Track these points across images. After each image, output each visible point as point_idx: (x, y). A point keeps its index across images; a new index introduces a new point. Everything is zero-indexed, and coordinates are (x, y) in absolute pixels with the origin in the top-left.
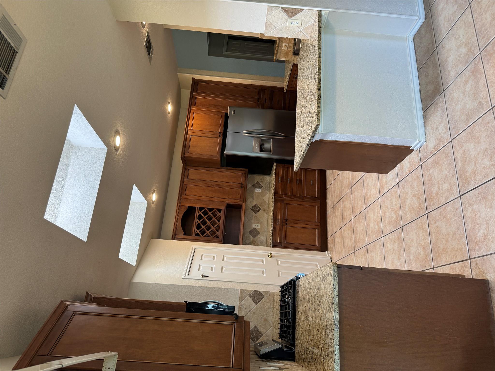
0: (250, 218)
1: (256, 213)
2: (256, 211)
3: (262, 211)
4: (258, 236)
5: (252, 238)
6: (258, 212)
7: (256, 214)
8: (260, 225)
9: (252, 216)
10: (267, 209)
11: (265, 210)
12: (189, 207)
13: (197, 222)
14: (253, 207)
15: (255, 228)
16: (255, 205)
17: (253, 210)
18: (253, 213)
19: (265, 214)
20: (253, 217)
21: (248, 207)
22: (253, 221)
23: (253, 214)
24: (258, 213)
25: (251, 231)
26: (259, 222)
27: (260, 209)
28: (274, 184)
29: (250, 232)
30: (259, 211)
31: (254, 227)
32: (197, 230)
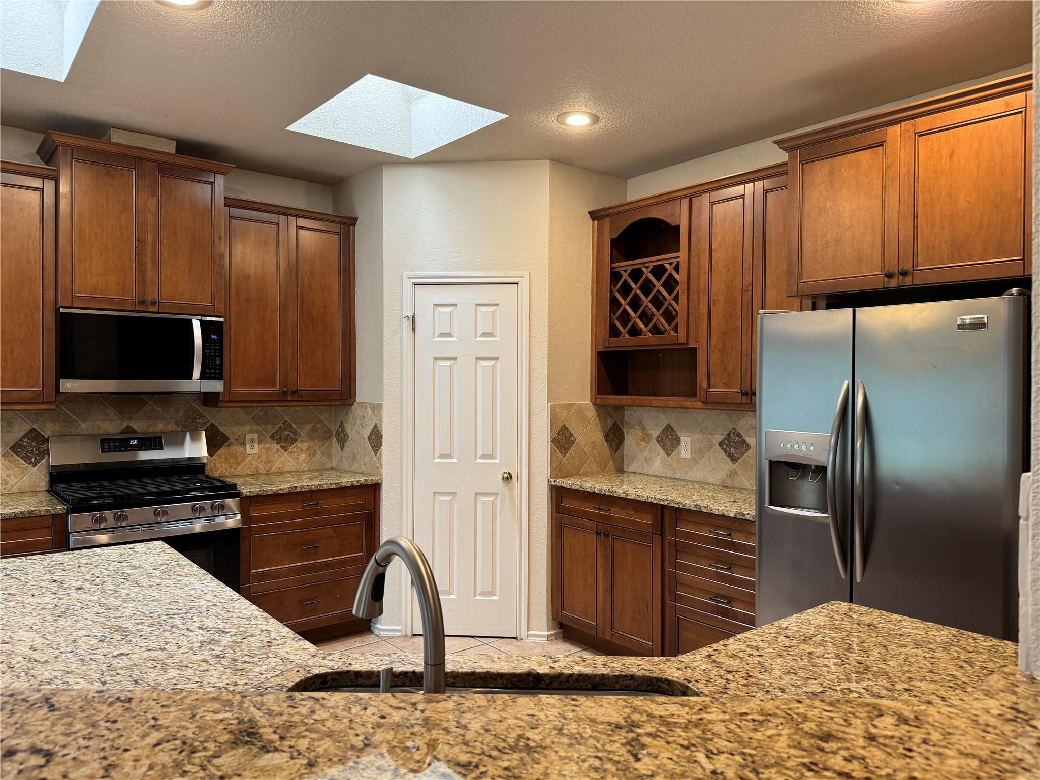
0: (706, 428)
1: (721, 444)
2: (727, 445)
3: (729, 465)
4: (662, 451)
5: (655, 433)
6: (725, 451)
7: (717, 446)
8: (689, 457)
9: (711, 434)
10: (736, 485)
11: (732, 474)
12: (679, 226)
13: (647, 265)
14: (739, 435)
15: (680, 444)
16: (745, 441)
17: (728, 435)
18: (720, 436)
19: (717, 477)
20: (709, 436)
21: (738, 420)
22: (698, 436)
23: (720, 438)
24: (722, 452)
25: (672, 429)
26: (698, 453)
27: (734, 459)
29: (668, 429)
30: (729, 456)
31: (682, 439)
32: (628, 272)
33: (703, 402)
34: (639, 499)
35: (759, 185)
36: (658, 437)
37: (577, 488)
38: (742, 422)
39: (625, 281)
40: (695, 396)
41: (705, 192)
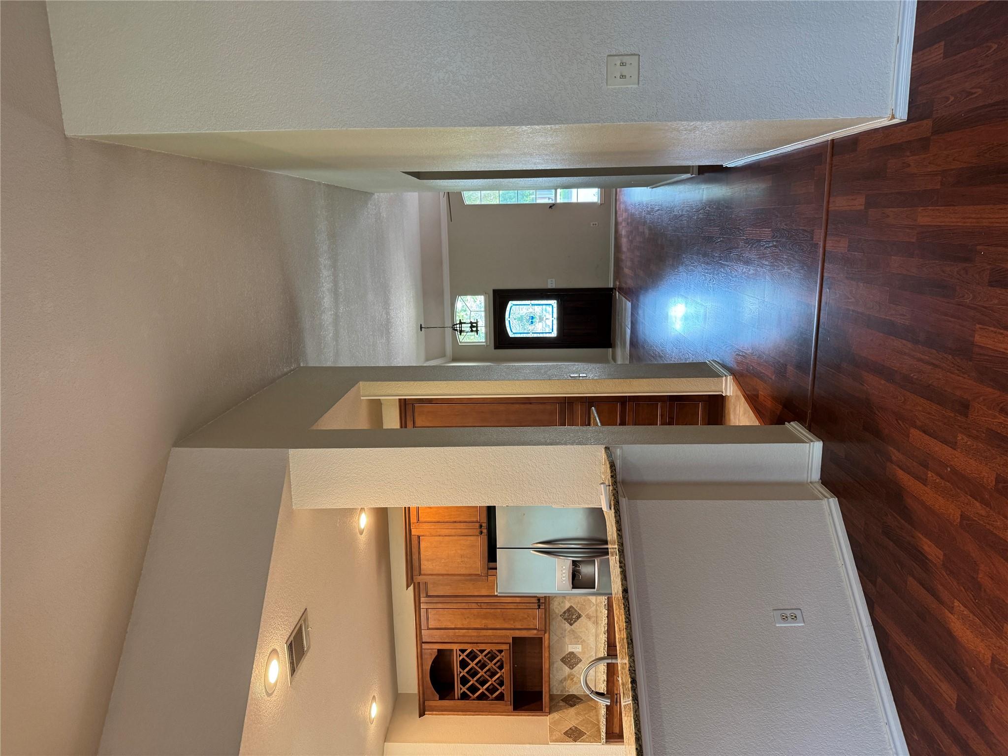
0: (562, 634)
1: (571, 625)
2: (571, 620)
3: (583, 619)
4: (579, 665)
5: (567, 670)
6: (575, 621)
7: (572, 627)
8: (581, 645)
9: (565, 631)
10: (595, 615)
11: (589, 617)
12: (438, 650)
13: (459, 673)
14: (565, 613)
15: (573, 652)
16: (568, 609)
17: (565, 619)
18: (566, 625)
19: (590, 625)
20: (566, 632)
21: (556, 613)
22: (567, 640)
23: (567, 625)
24: (576, 623)
25: (564, 658)
26: (577, 639)
27: (579, 616)
28: (606, 628)
29: (563, 660)
30: (578, 619)
31: (570, 650)
32: (462, 686)
33: (545, 633)
34: (606, 672)
35: (422, 600)
36: (570, 668)
37: (605, 720)
38: (557, 611)
39: (468, 689)
40: (542, 638)
41: (421, 633)
